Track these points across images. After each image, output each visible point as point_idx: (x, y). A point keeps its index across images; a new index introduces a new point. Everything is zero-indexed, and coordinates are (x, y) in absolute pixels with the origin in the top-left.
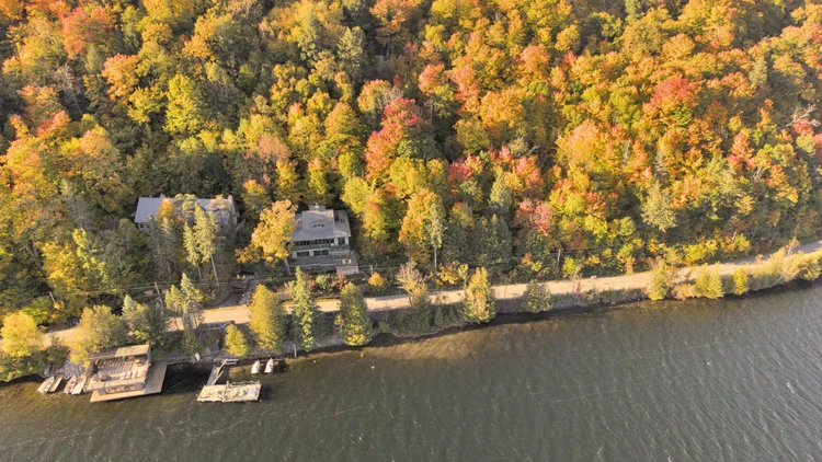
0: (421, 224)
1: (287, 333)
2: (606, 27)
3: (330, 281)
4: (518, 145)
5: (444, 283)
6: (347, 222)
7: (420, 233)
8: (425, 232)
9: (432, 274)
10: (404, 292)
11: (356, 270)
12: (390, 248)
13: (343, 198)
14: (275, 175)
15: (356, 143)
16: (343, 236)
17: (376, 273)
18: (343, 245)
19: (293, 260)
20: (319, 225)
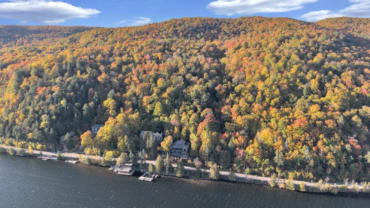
1: (162, 169)
2: (291, 99)
3: (178, 159)
4: (243, 132)
5: (209, 167)
6: (188, 145)
7: (203, 151)
9: (206, 164)
13: (189, 139)
14: (174, 130)
15: (196, 124)
16: (185, 148)
17: (190, 160)
18: (185, 151)
19: (172, 153)
20: (180, 144)
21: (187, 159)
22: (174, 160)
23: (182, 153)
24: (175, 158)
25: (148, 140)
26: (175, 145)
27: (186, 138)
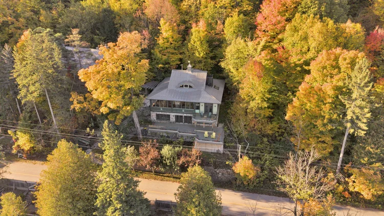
0: (331, 92)
3: (179, 155)
5: (351, 193)
6: (222, 90)
7: (326, 108)
9: (331, 176)
10: (285, 196)
11: (219, 148)
12: (270, 129)
13: (223, 65)
14: (156, 32)
15: (247, 6)
16: (211, 102)
17: (246, 158)
18: (210, 113)
19: (151, 122)
20: (186, 86)
21: (221, 148)
22: (159, 161)
23: (194, 121)
24: (166, 150)
25: (18, 65)
26: (165, 90)
27: (209, 60)
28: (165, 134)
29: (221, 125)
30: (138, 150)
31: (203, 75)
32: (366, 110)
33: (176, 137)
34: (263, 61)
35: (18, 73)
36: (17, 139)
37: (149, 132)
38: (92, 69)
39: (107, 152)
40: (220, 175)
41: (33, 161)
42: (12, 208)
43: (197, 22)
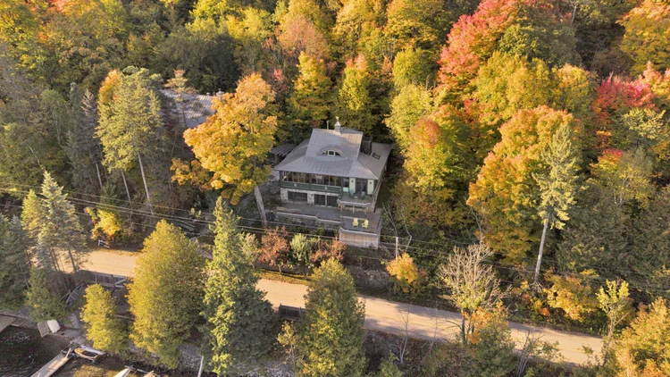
0: (521, 168)
1: (194, 331)
3: (315, 248)
5: (552, 311)
6: (384, 159)
7: (516, 190)
8: (531, 187)
9: (525, 285)
10: (452, 309)
11: (373, 241)
12: (449, 218)
13: (388, 122)
14: (293, 73)
15: (427, 36)
16: (365, 177)
17: (406, 255)
18: (363, 193)
19: (280, 203)
20: (331, 153)
21: (375, 243)
22: (287, 255)
23: (341, 203)
24: (298, 241)
25: (103, 119)
26: (301, 159)
27: (369, 116)
28: (298, 221)
29: (379, 211)
30: (260, 241)
31: (357, 138)
32: (568, 194)
33: (313, 225)
34: (441, 120)
35: (103, 131)
36: (99, 219)
37: (277, 217)
38: (201, 129)
39: (219, 236)
40: (371, 279)
41: (119, 251)
42: (100, 303)
43: (355, 56)
